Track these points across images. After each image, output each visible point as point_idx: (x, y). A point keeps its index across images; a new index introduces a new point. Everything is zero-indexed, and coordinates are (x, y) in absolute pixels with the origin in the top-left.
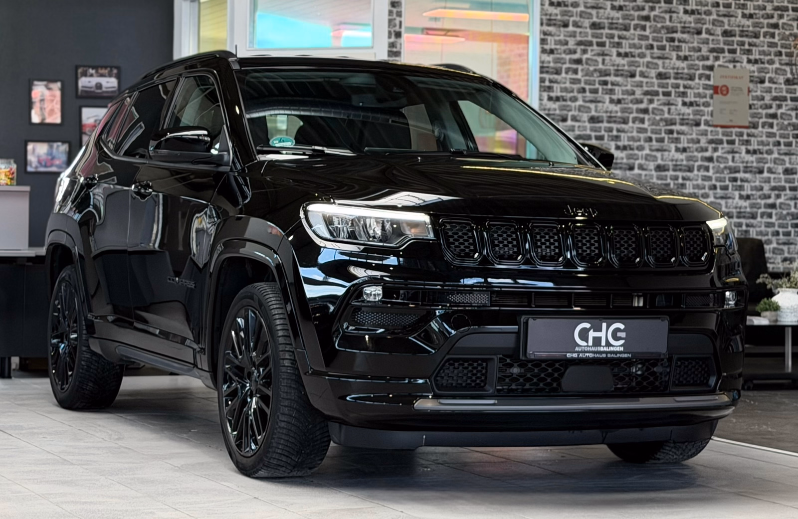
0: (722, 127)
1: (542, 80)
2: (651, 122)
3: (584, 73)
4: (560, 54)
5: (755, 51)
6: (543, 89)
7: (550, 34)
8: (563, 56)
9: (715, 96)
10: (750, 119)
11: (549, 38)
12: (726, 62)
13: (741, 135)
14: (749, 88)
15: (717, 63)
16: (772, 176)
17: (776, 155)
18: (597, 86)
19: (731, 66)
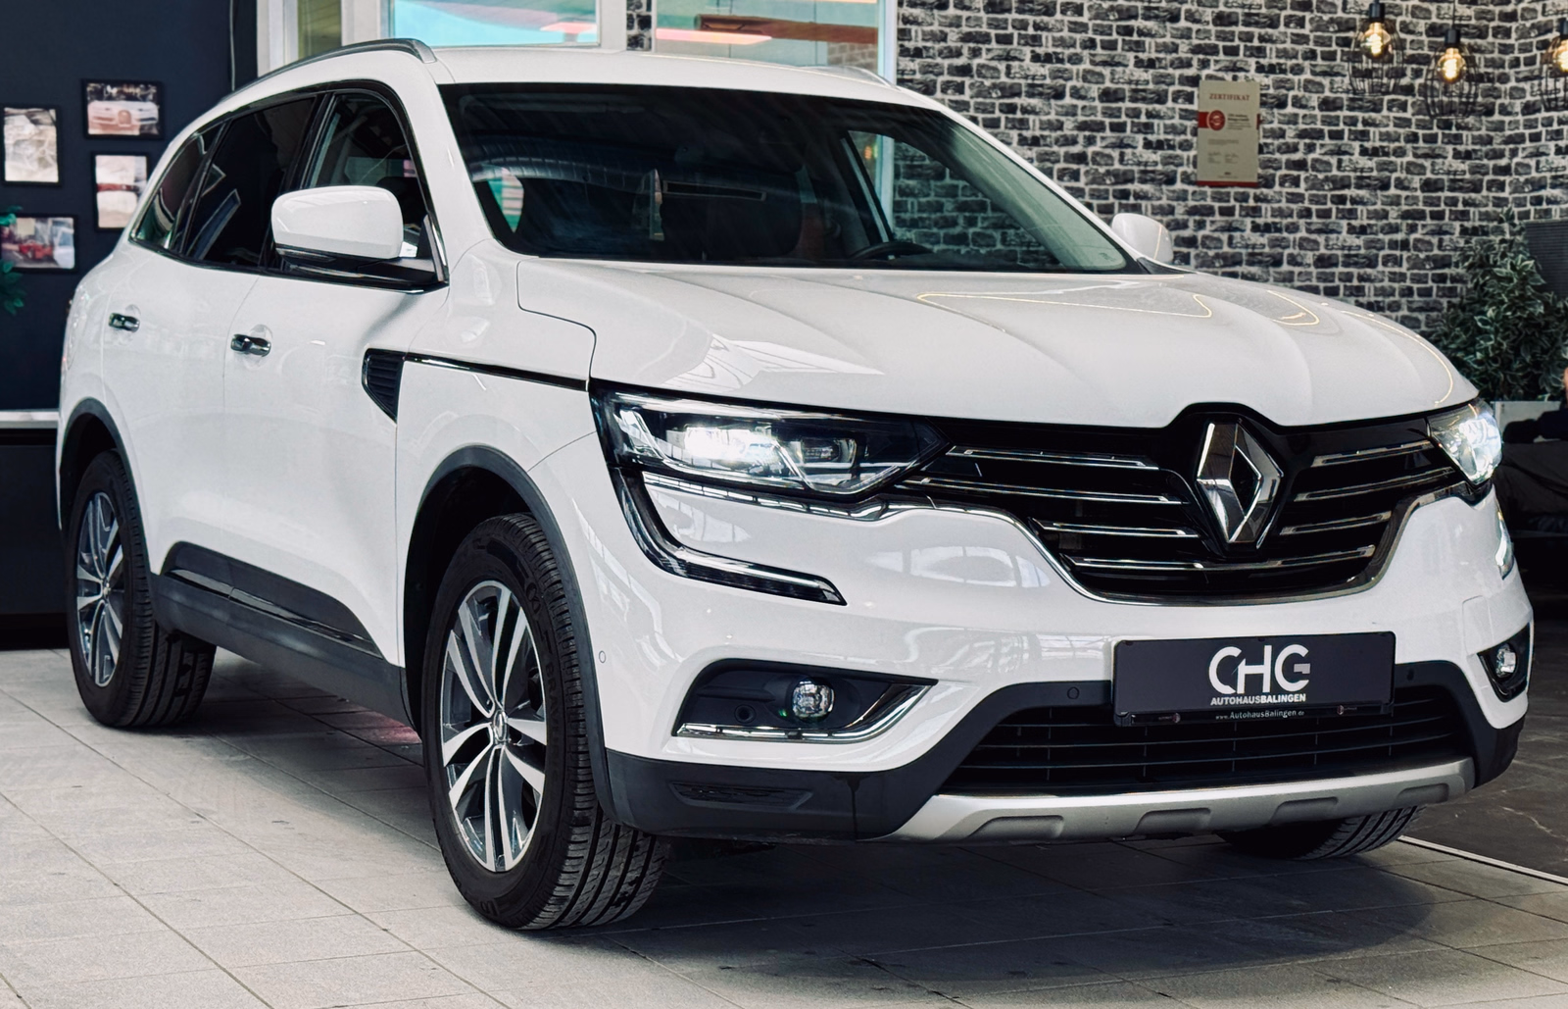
0: (1212, 185)
2: (1090, 178)
3: (975, 90)
4: (933, 57)
5: (1271, 49)
7: (915, 22)
8: (939, 60)
9: (1200, 130)
10: (1260, 171)
11: (914, 28)
12: (1220, 70)
13: (1244, 198)
14: (1259, 116)
15: (1205, 72)
16: (1297, 270)
17: (1303, 233)
18: (997, 114)
19: (1229, 76)
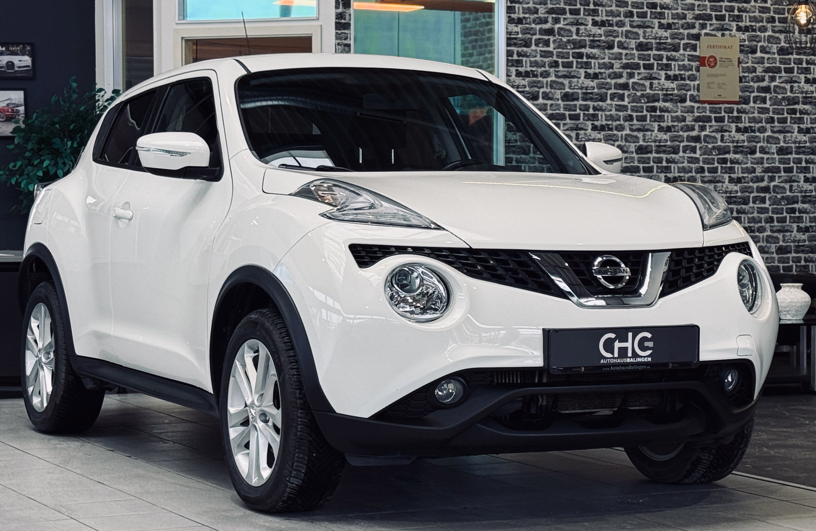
0: (710, 103)
1: (509, 54)
2: (631, 98)
3: (557, 44)
4: (529, 24)
5: (746, 16)
6: (510, 63)
7: (518, 2)
8: (533, 26)
9: (701, 68)
10: (740, 94)
11: (517, 6)
12: (713, 30)
13: (731, 111)
14: (739, 59)
15: (704, 31)
16: (766, 156)
17: (769, 133)
18: (571, 59)
19: (719, 34)
